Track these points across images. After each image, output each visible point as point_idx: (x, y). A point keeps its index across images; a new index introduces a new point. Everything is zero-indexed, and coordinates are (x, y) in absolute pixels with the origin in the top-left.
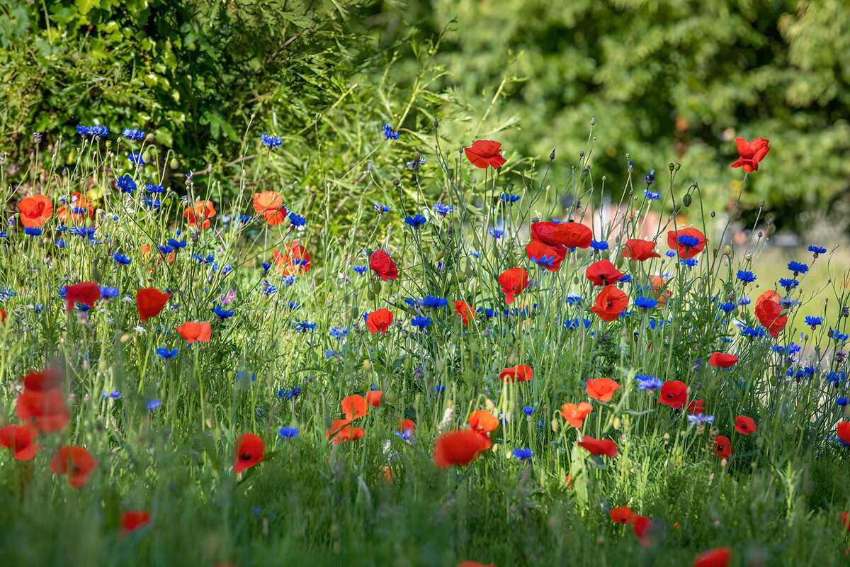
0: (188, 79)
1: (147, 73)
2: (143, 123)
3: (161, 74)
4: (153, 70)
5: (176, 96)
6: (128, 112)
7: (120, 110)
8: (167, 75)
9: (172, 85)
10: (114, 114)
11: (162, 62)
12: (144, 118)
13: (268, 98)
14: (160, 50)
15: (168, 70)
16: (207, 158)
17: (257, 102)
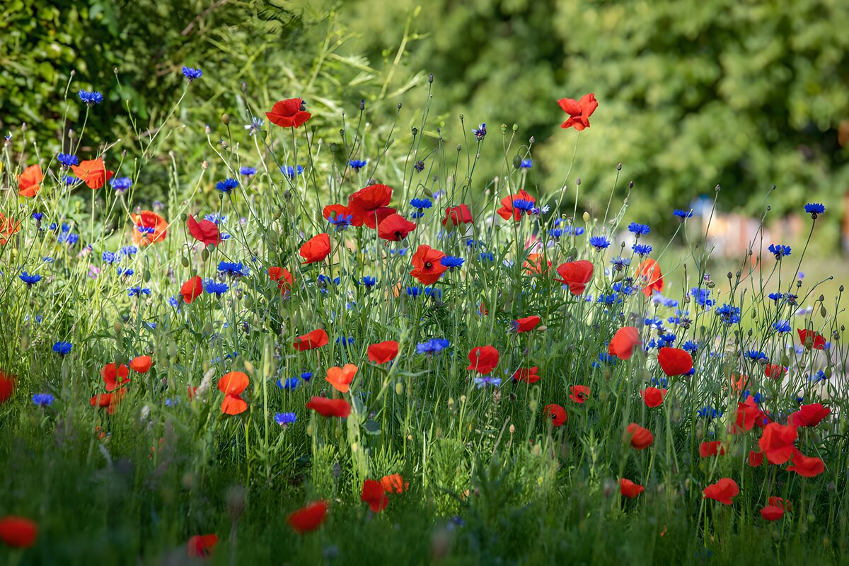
0: (95, 50)
1: (49, 43)
2: (46, 94)
3: (65, 45)
4: (57, 40)
5: (82, 66)
6: (30, 83)
7: (21, 82)
8: (73, 46)
9: (79, 56)
10: (14, 86)
11: (65, 32)
12: (46, 89)
13: (181, 68)
14: (63, 20)
15: (73, 41)
16: (116, 131)
17: (170, 72)
